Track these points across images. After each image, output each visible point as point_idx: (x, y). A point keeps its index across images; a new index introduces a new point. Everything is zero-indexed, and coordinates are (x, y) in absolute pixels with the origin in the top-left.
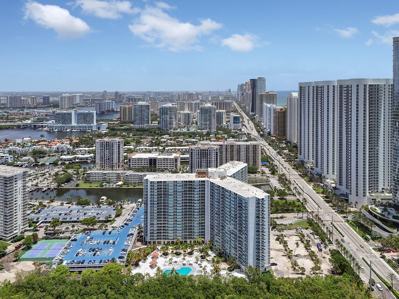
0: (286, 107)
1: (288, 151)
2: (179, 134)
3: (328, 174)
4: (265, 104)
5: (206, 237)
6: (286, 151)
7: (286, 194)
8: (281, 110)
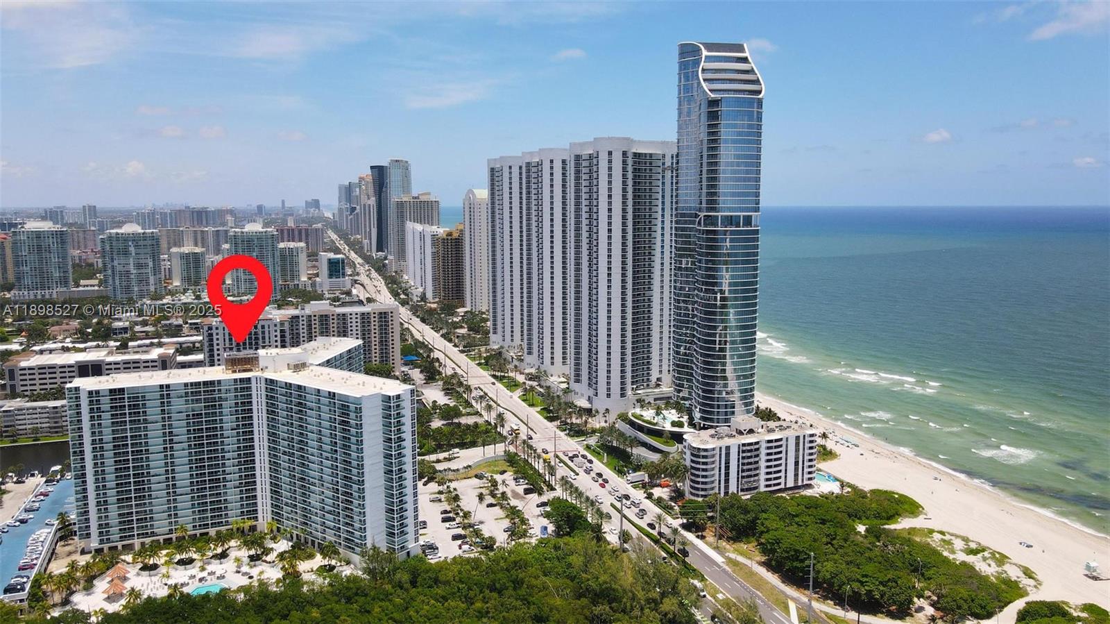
0: (461, 227)
1: (466, 330)
3: (552, 363)
4: (410, 225)
5: (260, 515)
6: (463, 331)
7: (458, 414)
8: (450, 234)
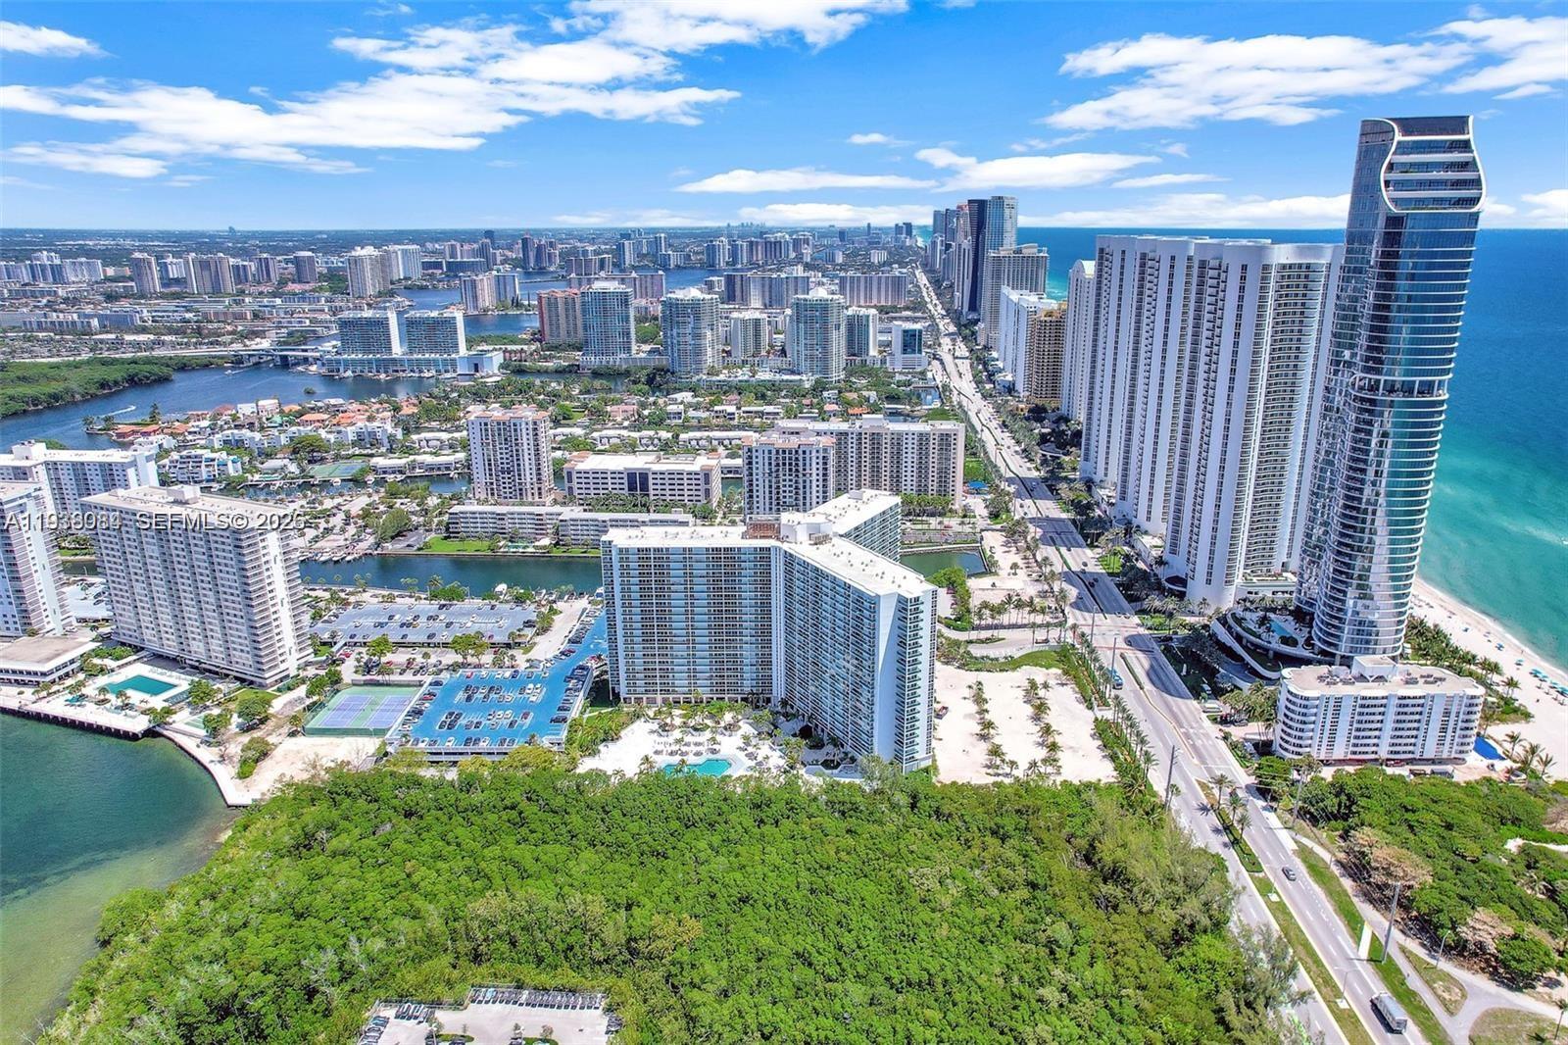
0: (1064, 307)
1: (1054, 446)
2: (725, 389)
3: (1148, 519)
4: (1006, 290)
6: (1050, 448)
8: (1049, 314)
